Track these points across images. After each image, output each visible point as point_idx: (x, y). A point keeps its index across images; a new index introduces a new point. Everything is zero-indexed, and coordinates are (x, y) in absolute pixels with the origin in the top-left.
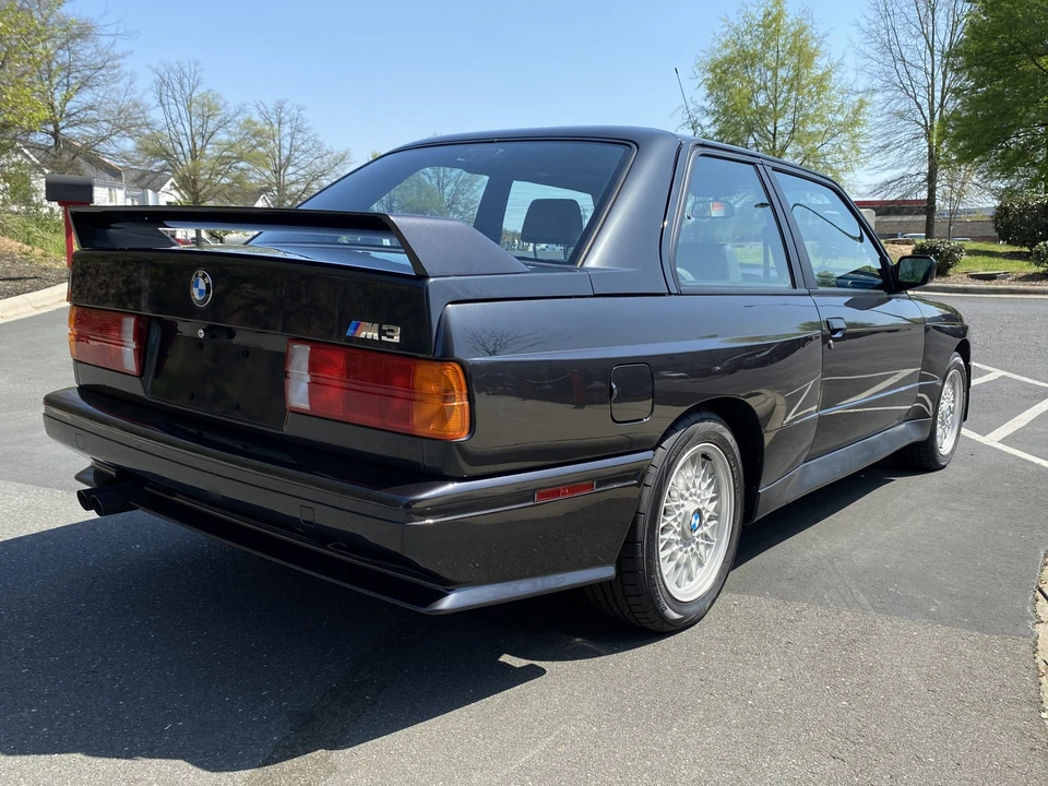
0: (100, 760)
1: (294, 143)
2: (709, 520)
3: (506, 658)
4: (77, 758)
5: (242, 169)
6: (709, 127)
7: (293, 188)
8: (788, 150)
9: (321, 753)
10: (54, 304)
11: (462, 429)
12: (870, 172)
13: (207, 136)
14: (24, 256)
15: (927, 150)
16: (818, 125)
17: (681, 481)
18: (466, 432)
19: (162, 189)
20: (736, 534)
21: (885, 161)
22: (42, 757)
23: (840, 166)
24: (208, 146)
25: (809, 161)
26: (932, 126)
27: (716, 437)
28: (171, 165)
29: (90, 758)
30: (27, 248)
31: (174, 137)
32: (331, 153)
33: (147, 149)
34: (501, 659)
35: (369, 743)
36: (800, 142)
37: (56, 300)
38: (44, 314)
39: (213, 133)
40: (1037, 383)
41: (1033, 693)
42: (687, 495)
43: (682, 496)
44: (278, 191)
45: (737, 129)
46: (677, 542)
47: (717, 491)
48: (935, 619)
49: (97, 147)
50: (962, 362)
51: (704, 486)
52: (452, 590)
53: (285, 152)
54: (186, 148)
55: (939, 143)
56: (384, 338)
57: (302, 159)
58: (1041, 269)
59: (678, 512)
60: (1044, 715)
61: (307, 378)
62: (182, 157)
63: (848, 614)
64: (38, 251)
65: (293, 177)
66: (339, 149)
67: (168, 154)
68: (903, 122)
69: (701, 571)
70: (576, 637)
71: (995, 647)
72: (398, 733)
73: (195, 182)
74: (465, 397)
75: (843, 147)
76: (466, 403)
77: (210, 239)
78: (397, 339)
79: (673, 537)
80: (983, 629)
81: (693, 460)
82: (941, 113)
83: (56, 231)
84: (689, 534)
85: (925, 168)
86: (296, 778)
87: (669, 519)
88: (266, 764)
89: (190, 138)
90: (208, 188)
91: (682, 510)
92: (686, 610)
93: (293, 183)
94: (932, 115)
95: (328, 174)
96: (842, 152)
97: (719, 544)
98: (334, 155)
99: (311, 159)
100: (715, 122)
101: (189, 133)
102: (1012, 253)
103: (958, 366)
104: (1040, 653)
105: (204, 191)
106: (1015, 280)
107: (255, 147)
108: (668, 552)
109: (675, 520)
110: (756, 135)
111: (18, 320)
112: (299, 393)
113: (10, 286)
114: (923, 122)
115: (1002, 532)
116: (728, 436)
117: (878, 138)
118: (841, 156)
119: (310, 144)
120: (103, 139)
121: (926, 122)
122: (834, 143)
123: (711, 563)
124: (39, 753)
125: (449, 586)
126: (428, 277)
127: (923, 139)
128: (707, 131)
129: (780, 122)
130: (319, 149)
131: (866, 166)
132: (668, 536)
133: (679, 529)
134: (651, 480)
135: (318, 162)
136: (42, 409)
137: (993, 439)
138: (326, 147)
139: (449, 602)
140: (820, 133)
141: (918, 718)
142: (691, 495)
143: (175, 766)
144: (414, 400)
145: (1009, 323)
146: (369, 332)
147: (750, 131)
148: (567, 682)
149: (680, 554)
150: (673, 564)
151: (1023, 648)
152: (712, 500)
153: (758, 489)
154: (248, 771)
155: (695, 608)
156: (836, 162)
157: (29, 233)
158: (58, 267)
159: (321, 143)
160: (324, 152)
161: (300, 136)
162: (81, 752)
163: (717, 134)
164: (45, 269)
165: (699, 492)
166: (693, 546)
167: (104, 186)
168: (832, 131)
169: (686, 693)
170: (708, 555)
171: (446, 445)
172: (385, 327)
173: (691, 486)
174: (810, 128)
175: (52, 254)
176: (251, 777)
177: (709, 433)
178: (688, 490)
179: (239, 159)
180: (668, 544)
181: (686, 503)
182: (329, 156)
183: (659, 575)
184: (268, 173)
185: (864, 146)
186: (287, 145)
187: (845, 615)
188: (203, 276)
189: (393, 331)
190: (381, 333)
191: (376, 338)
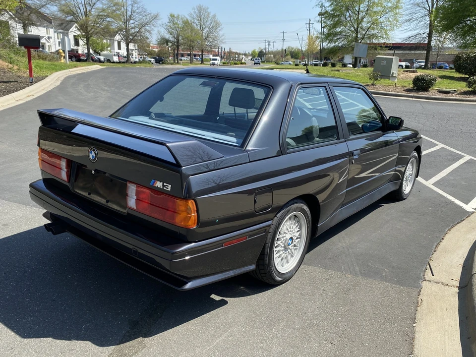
0: (58, 341)
1: (133, 9)
2: (297, 239)
3: (213, 296)
4: (50, 339)
5: (109, 22)
6: (328, 7)
7: (133, 31)
8: (365, 20)
9: (141, 339)
10: (24, 98)
11: (194, 224)
12: (402, 32)
13: (92, 4)
14: (9, 70)
15: (429, 22)
16: (379, 8)
17: (285, 227)
18: (196, 224)
19: (71, 30)
20: (307, 243)
21: (409, 27)
22: (37, 339)
23: (388, 28)
24: (93, 10)
25: (374, 25)
26: (432, 11)
27: (300, 209)
28: (75, 18)
29: (54, 340)
30: (11, 66)
31: (76, 5)
32: (151, 14)
33: (64, 11)
34: (211, 297)
35: (158, 335)
36: (370, 16)
37: (25, 96)
38: (20, 104)
39: (95, 4)
40: (456, 151)
41: (413, 315)
42: (287, 232)
43: (285, 233)
44: (126, 32)
45: (341, 9)
46: (282, 250)
47: (300, 228)
48: (384, 279)
49: (40, 10)
50: (417, 155)
51: (294, 227)
52: (190, 281)
53: (129, 13)
54: (82, 10)
55: (434, 20)
56: (164, 188)
57: (137, 17)
58: (471, 89)
59: (283, 239)
60: (414, 325)
61: (135, 197)
62: (80, 15)
63: (350, 276)
64: (16, 67)
65: (133, 25)
66: (154, 12)
67: (73, 13)
68: (419, 8)
69: (292, 259)
70: (241, 286)
71: (404, 293)
72: (170, 330)
73: (87, 27)
74: (195, 212)
75: (390, 19)
76: (196, 214)
77: (94, 53)
78: (169, 189)
79: (281, 249)
80: (401, 284)
81: (290, 218)
82: (437, 5)
83: (23, 56)
84: (287, 247)
85: (427, 31)
86: (131, 350)
87: (279, 242)
88: (120, 343)
89: (84, 6)
90: (93, 30)
91: (284, 238)
92: (284, 276)
93: (132, 28)
94: (433, 5)
95: (149, 24)
96: (390, 21)
97: (300, 248)
98: (152, 15)
99: (141, 17)
100: (331, 5)
101: (83, 3)
102: (461, 77)
103: (415, 157)
104: (421, 295)
105: (91, 32)
106: (458, 94)
107: (115, 11)
108: (278, 255)
109: (282, 242)
110: (350, 12)
111: (9, 109)
112: (132, 202)
113: (3, 86)
114: (428, 9)
115: (421, 234)
116: (305, 208)
117: (406, 15)
118: (389, 23)
119: (141, 9)
120: (43, 6)
121: (430, 8)
122: (386, 16)
123: (297, 255)
124: (36, 338)
125: (190, 279)
126: (182, 167)
127: (428, 17)
128: (327, 9)
129: (361, 6)
130: (145, 12)
131: (401, 29)
132: (278, 249)
133: (283, 246)
134: (271, 230)
135: (144, 18)
136: (29, 189)
137: (429, 183)
138: (148, 11)
139: (189, 286)
140: (380, 11)
141: (367, 326)
142: (289, 232)
143: (86, 344)
144: (176, 213)
145: (451, 117)
146: (159, 184)
147: (347, 10)
148: (236, 307)
149: (283, 254)
150: (280, 258)
151: (414, 293)
152: (298, 231)
153: (318, 225)
154: (113, 347)
155: (289, 275)
156: (387, 26)
157: (11, 58)
158: (25, 75)
159: (146, 9)
160: (147, 13)
161: (136, 5)
162: (51, 337)
163: (332, 10)
164: (19, 77)
165: (292, 230)
166: (289, 250)
167: (44, 27)
168: (385, 11)
169: (280, 313)
170: (295, 253)
171: (188, 230)
172: (165, 184)
173: (288, 228)
174: (375, 9)
175: (22, 69)
176: (114, 349)
177: (296, 208)
178: (287, 230)
179: (108, 16)
180: (279, 251)
181: (286, 235)
182: (149, 15)
183: (273, 265)
184: (121, 23)
185: (400, 19)
186: (130, 10)
187: (349, 277)
188: (94, 150)
189: (168, 186)
190: (163, 186)
191: (162, 187)
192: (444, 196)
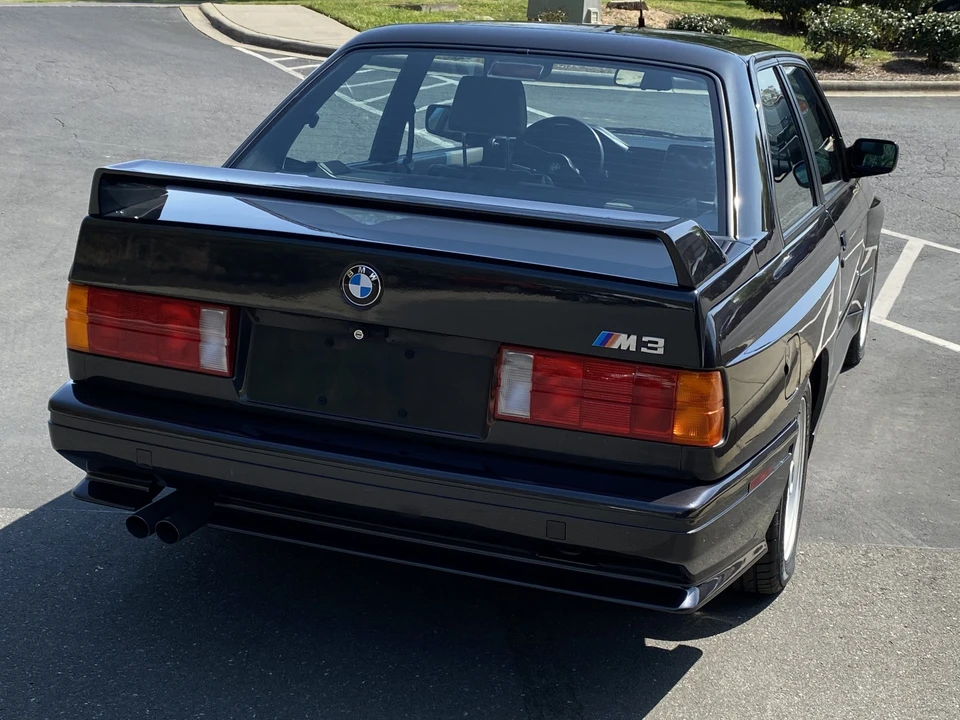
3: (653, 643)
11: (720, 433)
18: (721, 436)
52: (690, 588)
56: (644, 350)
58: (819, 55)
61: (529, 387)
74: (721, 402)
76: (722, 409)
78: (661, 351)
112: (513, 401)
125: (690, 583)
126: (694, 290)
137: (879, 317)
144: (675, 409)
146: (625, 342)
172: (645, 339)
187: (907, 553)
188: (368, 273)
189: (656, 343)
190: (640, 344)
191: (633, 349)
192: (936, 345)
